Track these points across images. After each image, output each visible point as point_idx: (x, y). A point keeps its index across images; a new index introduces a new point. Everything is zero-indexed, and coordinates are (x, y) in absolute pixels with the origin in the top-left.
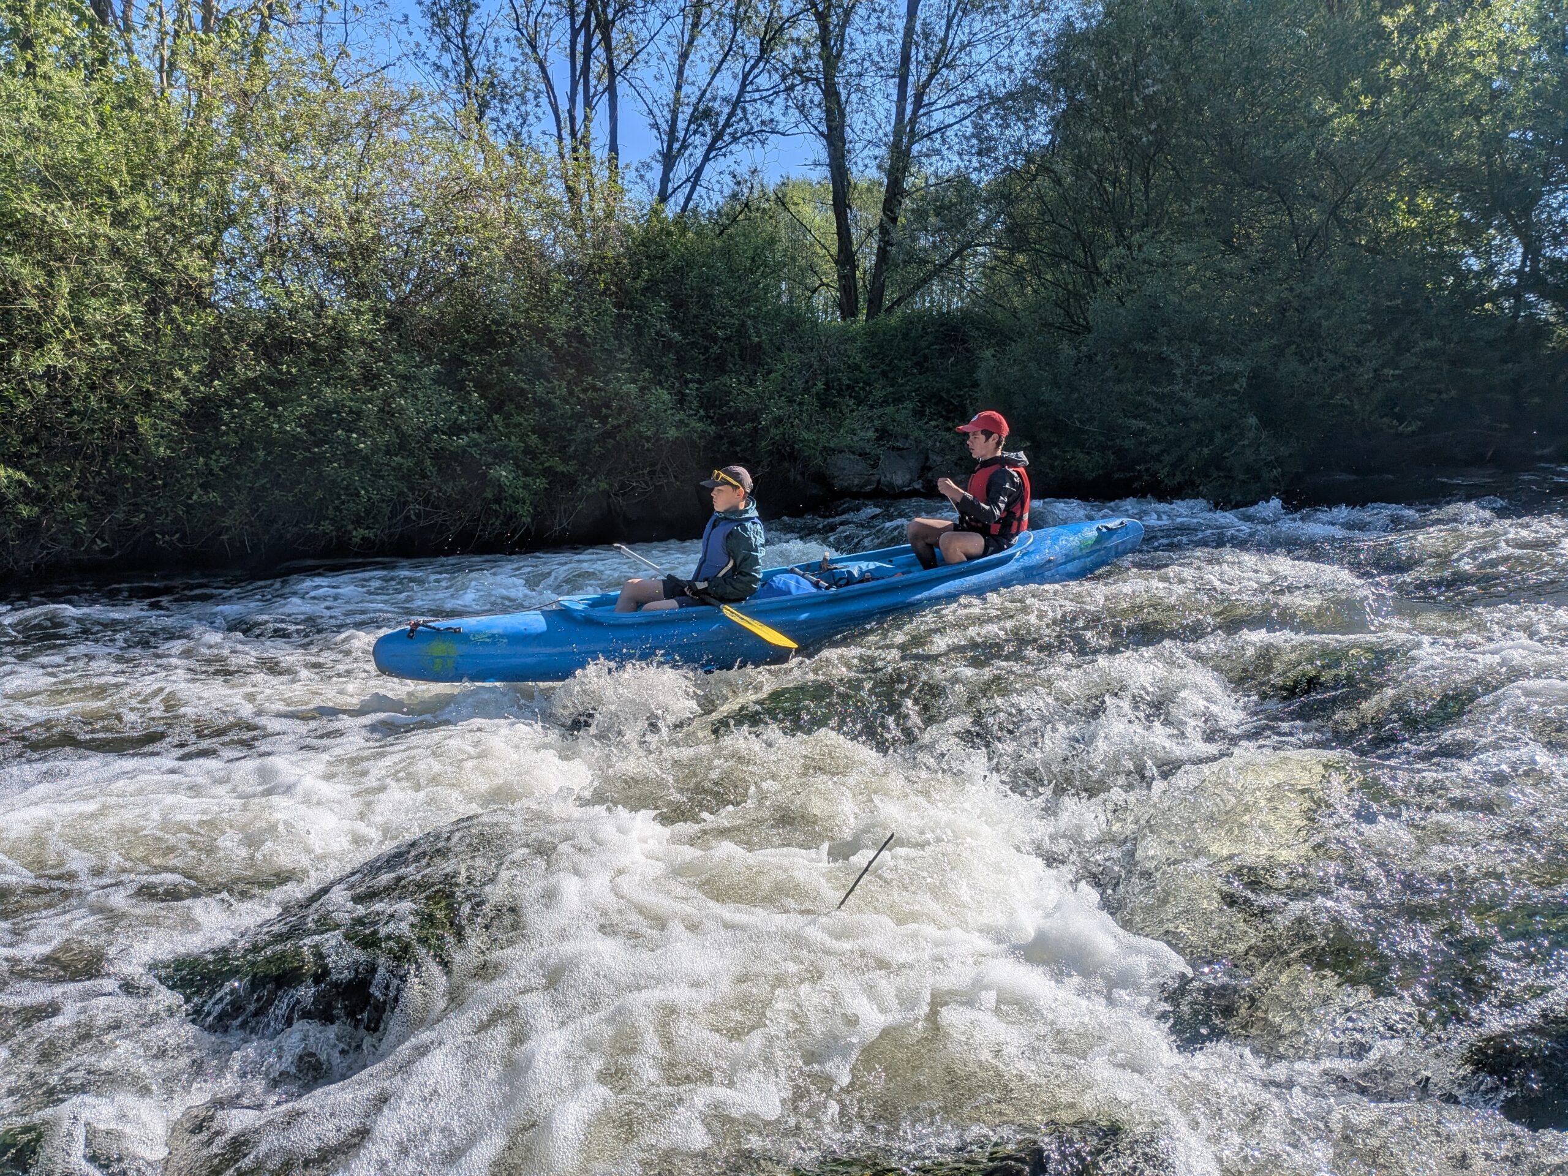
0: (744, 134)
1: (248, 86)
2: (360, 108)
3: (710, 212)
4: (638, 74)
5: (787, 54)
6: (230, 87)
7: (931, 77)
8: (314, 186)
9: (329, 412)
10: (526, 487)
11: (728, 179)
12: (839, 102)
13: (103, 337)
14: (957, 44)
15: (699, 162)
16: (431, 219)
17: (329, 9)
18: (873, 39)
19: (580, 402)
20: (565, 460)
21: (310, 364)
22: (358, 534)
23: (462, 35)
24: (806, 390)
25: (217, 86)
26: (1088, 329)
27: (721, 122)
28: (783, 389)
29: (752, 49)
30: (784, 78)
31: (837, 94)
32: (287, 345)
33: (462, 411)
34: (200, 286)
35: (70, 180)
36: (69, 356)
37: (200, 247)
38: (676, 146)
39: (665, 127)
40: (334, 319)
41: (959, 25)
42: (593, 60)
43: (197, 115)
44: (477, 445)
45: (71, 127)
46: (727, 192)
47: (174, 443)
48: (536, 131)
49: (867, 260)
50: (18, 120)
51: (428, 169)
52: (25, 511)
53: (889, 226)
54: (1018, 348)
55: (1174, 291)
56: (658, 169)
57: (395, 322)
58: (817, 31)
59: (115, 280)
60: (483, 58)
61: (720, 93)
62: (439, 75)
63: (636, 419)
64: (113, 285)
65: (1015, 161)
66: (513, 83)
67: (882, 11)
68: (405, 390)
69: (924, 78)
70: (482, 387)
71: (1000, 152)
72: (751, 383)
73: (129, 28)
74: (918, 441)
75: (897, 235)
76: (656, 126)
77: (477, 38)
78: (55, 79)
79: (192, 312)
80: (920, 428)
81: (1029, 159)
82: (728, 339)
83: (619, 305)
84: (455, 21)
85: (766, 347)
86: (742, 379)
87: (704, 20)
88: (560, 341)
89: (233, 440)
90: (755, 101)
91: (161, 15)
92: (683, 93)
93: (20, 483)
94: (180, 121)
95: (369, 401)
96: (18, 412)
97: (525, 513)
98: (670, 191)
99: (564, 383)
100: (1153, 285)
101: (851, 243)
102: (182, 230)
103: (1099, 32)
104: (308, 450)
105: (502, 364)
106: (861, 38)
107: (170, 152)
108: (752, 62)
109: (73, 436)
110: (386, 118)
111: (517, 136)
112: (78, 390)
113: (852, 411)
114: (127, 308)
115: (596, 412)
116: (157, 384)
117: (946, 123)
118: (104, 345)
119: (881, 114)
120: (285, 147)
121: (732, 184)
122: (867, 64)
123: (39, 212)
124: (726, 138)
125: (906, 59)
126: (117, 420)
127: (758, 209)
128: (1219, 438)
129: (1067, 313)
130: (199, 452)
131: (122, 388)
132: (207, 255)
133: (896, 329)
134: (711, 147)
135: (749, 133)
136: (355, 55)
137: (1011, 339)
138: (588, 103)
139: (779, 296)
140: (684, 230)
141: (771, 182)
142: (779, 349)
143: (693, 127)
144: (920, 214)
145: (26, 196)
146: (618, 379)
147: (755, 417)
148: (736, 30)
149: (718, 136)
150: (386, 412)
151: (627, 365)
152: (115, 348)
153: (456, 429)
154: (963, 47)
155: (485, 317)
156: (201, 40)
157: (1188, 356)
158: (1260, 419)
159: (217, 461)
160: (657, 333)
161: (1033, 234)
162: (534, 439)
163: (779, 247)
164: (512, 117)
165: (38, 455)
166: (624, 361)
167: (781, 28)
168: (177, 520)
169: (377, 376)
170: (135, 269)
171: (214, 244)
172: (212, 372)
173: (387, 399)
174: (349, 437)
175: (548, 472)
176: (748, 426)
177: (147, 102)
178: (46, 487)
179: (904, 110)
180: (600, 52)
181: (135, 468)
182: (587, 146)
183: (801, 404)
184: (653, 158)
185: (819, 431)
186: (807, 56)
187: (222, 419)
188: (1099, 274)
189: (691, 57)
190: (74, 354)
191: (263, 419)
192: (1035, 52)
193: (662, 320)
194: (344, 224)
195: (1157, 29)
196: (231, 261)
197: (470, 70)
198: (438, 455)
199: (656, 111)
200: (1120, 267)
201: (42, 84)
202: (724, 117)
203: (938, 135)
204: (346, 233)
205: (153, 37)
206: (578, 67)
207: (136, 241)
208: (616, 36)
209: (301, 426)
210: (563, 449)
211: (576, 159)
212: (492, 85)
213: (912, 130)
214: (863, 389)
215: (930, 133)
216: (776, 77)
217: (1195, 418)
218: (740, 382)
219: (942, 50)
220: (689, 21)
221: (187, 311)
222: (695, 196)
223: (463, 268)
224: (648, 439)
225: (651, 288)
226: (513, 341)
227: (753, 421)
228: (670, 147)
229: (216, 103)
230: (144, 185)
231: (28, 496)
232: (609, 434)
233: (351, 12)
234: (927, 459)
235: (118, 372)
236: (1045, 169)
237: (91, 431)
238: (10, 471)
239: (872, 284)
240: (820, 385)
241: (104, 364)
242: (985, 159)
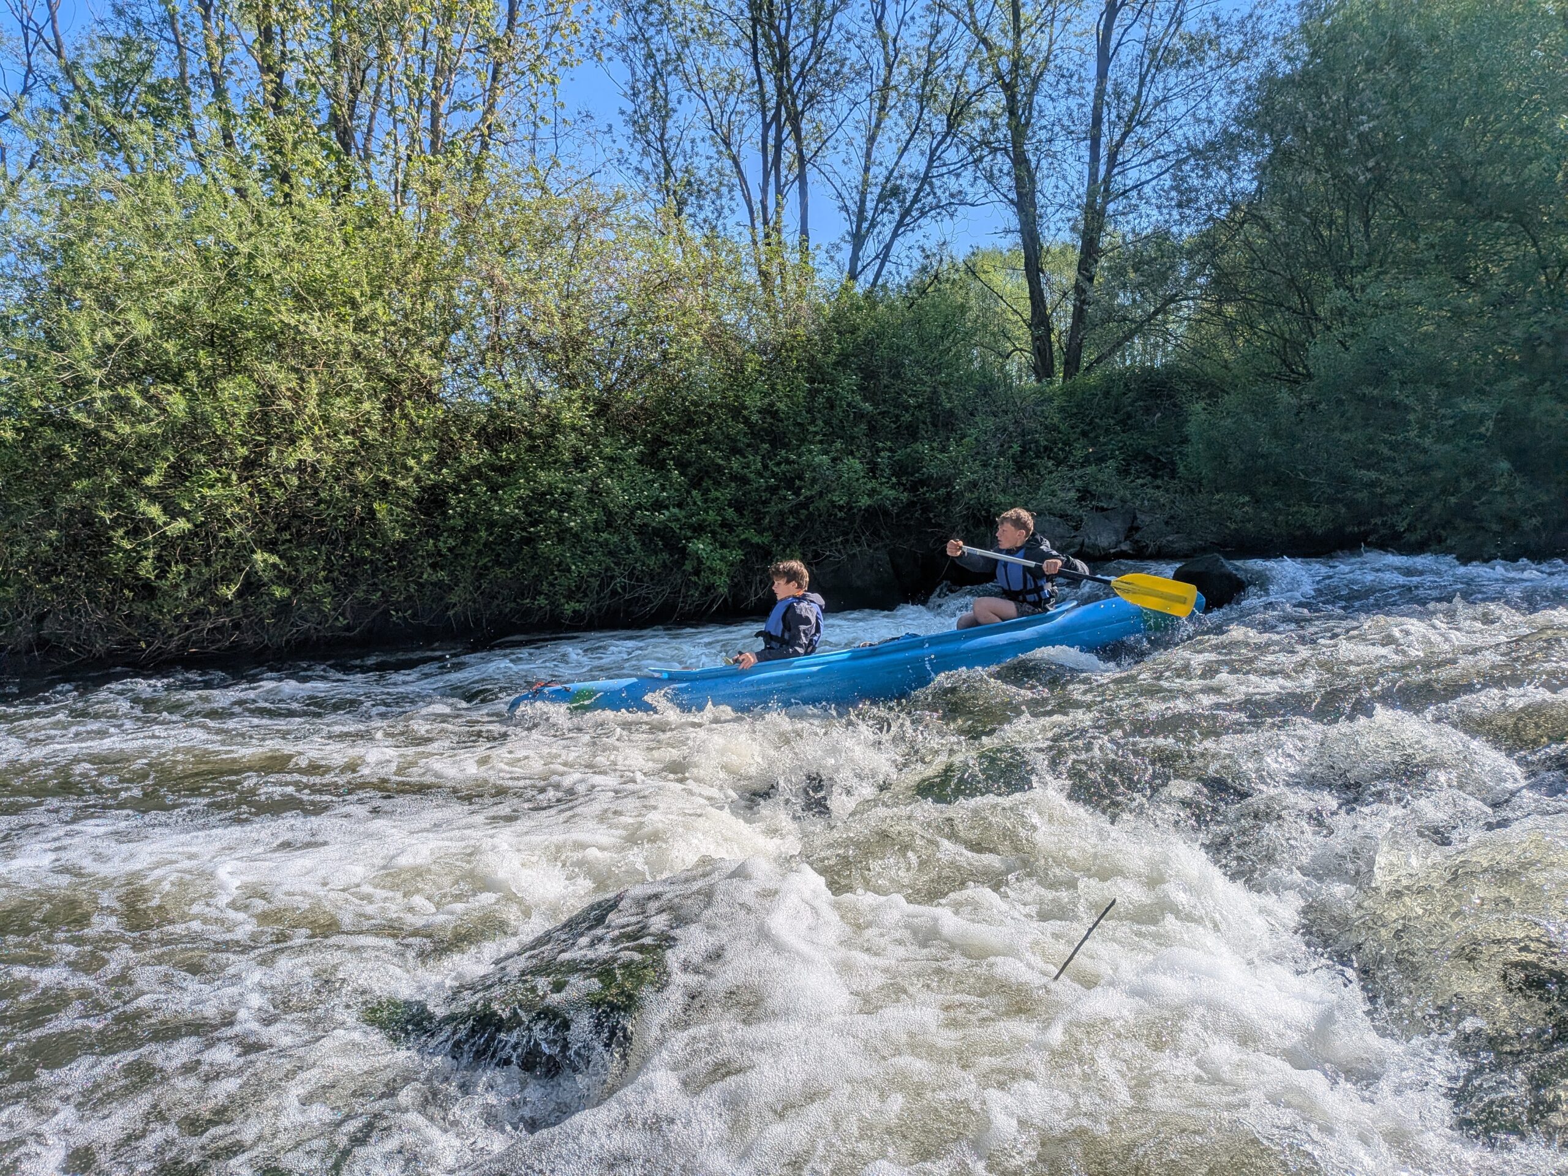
0: (931, 209)
1: (470, 199)
2: (570, 213)
3: (899, 286)
4: (827, 161)
5: (973, 128)
6: (455, 202)
7: (1125, 135)
8: (530, 286)
9: (544, 494)
10: (723, 559)
11: (917, 254)
12: (1028, 170)
13: (347, 433)
14: (1150, 100)
15: (888, 239)
16: (635, 310)
17: (540, 124)
18: (1062, 105)
19: (774, 475)
20: (760, 532)
21: (527, 451)
22: (569, 607)
23: (661, 139)
24: (1001, 454)
25: (443, 201)
26: (1309, 376)
27: (909, 198)
28: (978, 453)
29: (939, 126)
30: (972, 150)
31: (1027, 161)
32: (506, 434)
33: (663, 488)
34: (430, 383)
35: (319, 294)
36: (317, 450)
37: (430, 348)
38: (865, 225)
39: (854, 208)
40: (548, 408)
41: (1152, 81)
42: (783, 151)
43: (427, 229)
44: (678, 520)
45: (321, 246)
46: (916, 266)
47: (407, 526)
48: (730, 222)
49: (1062, 322)
50: (276, 245)
51: (631, 264)
52: (278, 592)
53: (1086, 285)
54: (1230, 400)
55: (1404, 331)
56: (847, 249)
57: (602, 409)
58: (1004, 102)
59: (356, 380)
60: (681, 159)
61: (908, 170)
62: (640, 178)
63: (828, 490)
64: (356, 386)
65: (1219, 210)
66: (708, 180)
67: (1071, 76)
68: (611, 470)
69: (1117, 138)
70: (682, 465)
71: (1202, 201)
72: (944, 449)
73: (368, 156)
74: (1123, 501)
75: (1092, 293)
76: (845, 208)
77: (675, 140)
78: (308, 207)
79: (423, 408)
80: (1125, 487)
81: (1235, 208)
82: (920, 407)
83: (811, 381)
84: (654, 126)
85: (959, 412)
86: (935, 445)
87: (891, 102)
88: (754, 418)
89: (459, 523)
90: (942, 175)
91: (396, 143)
92: (871, 174)
93: (274, 566)
94: (412, 235)
95: (579, 482)
96: (274, 503)
97: (722, 585)
98: (859, 269)
99: (759, 458)
100: (1378, 329)
101: (1045, 308)
102: (415, 333)
103: (1305, 72)
104: (524, 529)
105: (701, 442)
106: (1050, 105)
107: (405, 264)
108: (939, 138)
109: (321, 523)
110: (594, 220)
111: (713, 228)
112: (324, 482)
113: (1051, 472)
114: (366, 406)
115: (789, 484)
116: (394, 473)
117: (1143, 179)
118: (347, 440)
119: (1073, 176)
120: (505, 253)
121: (921, 260)
122: (1057, 129)
123: (293, 322)
124: (914, 213)
125: (1097, 121)
126: (358, 508)
127: (948, 280)
128: (1467, 485)
129: (1284, 361)
130: (429, 534)
131: (362, 476)
132: (436, 354)
133: (1095, 387)
134: (900, 224)
135: (938, 207)
136: (564, 163)
137: (1223, 391)
138: (779, 191)
139: (971, 361)
140: (873, 306)
141: (960, 252)
142: (972, 414)
143: (881, 206)
144: (1118, 271)
145: (283, 308)
146: (810, 451)
147: (949, 483)
148: (922, 109)
149: (907, 212)
150: (595, 492)
151: (818, 438)
152: (357, 442)
153: (658, 505)
154: (1157, 103)
155: (684, 399)
156: (429, 162)
157: (1424, 400)
158: (1513, 463)
159: (445, 542)
160: (849, 405)
161: (1242, 285)
162: (730, 513)
163: (971, 315)
164: (708, 212)
165: (290, 541)
166: (816, 433)
167: (968, 103)
168: (409, 598)
169: (586, 459)
170: (373, 370)
171: (442, 344)
172: (441, 461)
173: (595, 481)
174: (561, 517)
175: (744, 543)
176: (943, 491)
177: (383, 220)
178: (297, 571)
179: (1097, 170)
180: (790, 143)
181: (374, 550)
182: (779, 231)
183: (996, 467)
184: (843, 239)
185: (1016, 494)
186: (995, 127)
187: (449, 504)
188: (1318, 319)
189: (879, 139)
190: (321, 449)
191: (485, 502)
192: (1236, 100)
193: (853, 392)
194: (556, 319)
195: (1370, 65)
196: (456, 360)
197: (669, 171)
198: (642, 531)
199: (845, 194)
200: (1341, 312)
201: (297, 211)
202: (912, 193)
203: (1135, 193)
204: (559, 330)
205: (390, 162)
206: (770, 159)
207: (374, 346)
208: (805, 126)
209: (519, 508)
210: (758, 521)
211: (769, 244)
212: (689, 183)
213: (1106, 190)
214: (1062, 449)
215: (1125, 192)
216: (964, 150)
217: (1438, 466)
218: (932, 449)
219: (1136, 108)
220: (876, 105)
221: (418, 406)
222: (884, 272)
223: (664, 354)
224: (841, 508)
225: (842, 362)
226: (710, 419)
227: (946, 486)
228: (859, 227)
229: (443, 217)
230: (381, 294)
231: (282, 578)
232: (804, 505)
233: (560, 126)
234: (1135, 518)
235: (359, 464)
236: (1253, 216)
237: (335, 518)
238: (266, 555)
239: (1068, 346)
240: (1016, 448)
241: (347, 458)
242: (1187, 212)
